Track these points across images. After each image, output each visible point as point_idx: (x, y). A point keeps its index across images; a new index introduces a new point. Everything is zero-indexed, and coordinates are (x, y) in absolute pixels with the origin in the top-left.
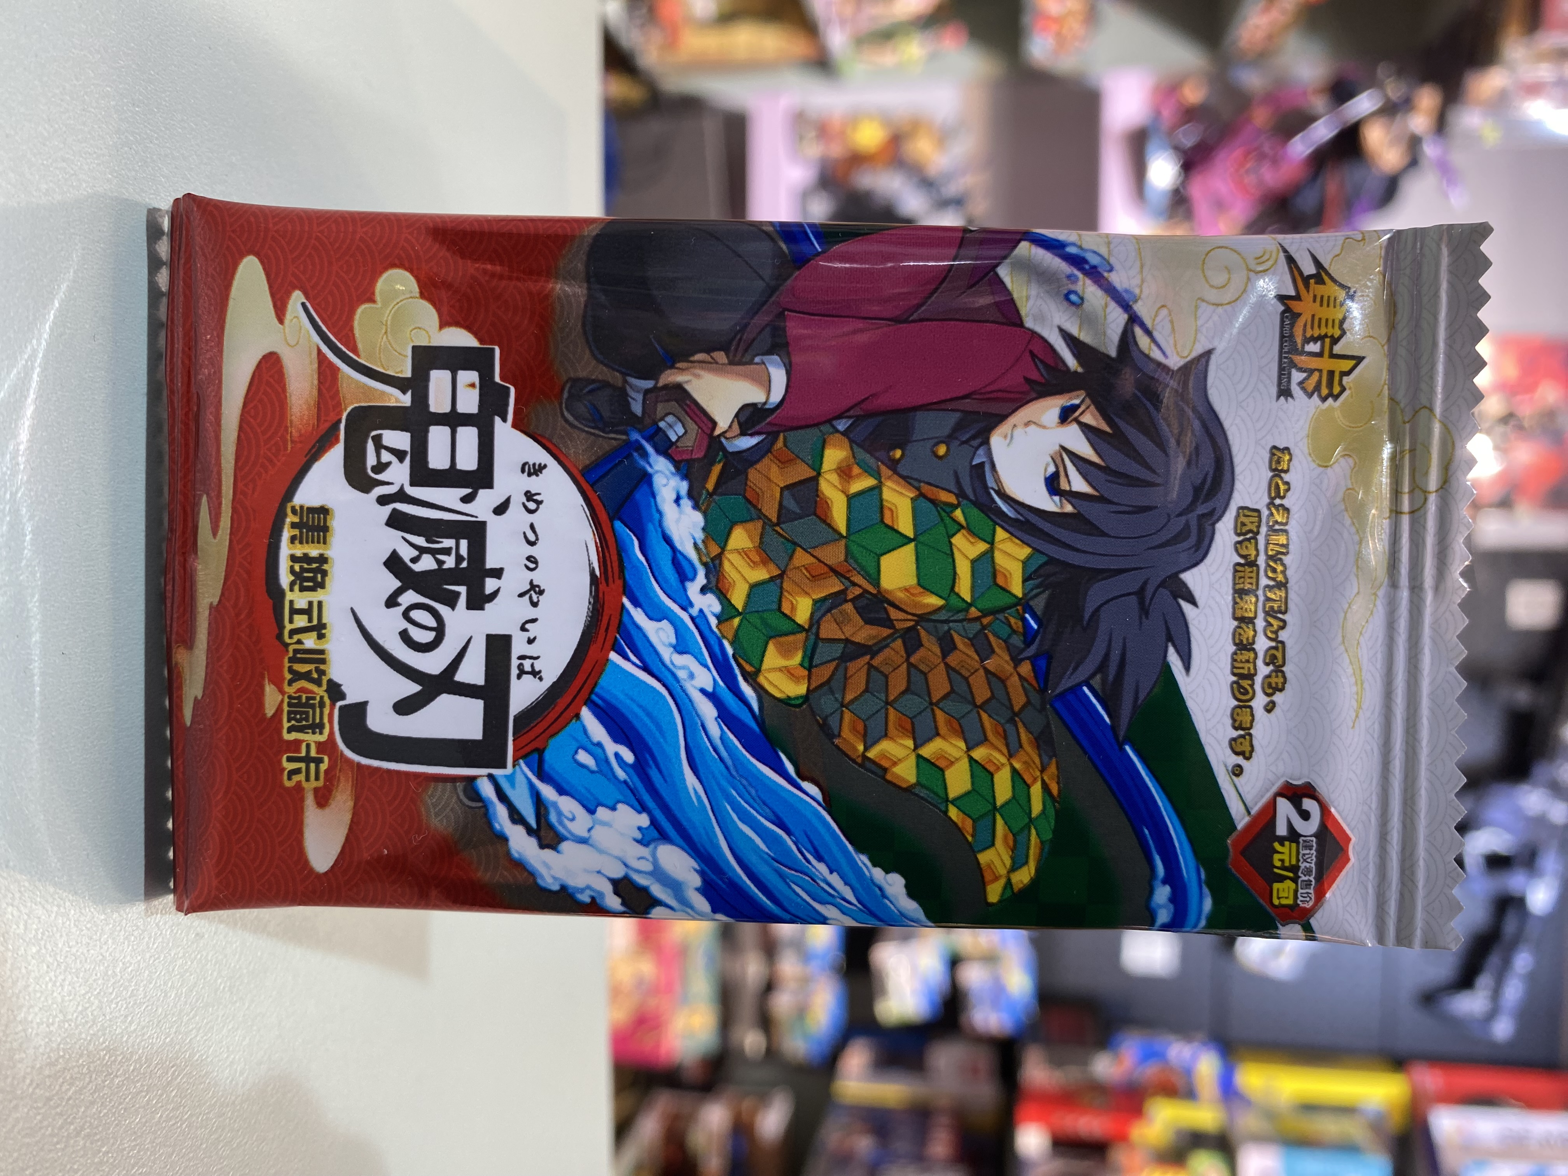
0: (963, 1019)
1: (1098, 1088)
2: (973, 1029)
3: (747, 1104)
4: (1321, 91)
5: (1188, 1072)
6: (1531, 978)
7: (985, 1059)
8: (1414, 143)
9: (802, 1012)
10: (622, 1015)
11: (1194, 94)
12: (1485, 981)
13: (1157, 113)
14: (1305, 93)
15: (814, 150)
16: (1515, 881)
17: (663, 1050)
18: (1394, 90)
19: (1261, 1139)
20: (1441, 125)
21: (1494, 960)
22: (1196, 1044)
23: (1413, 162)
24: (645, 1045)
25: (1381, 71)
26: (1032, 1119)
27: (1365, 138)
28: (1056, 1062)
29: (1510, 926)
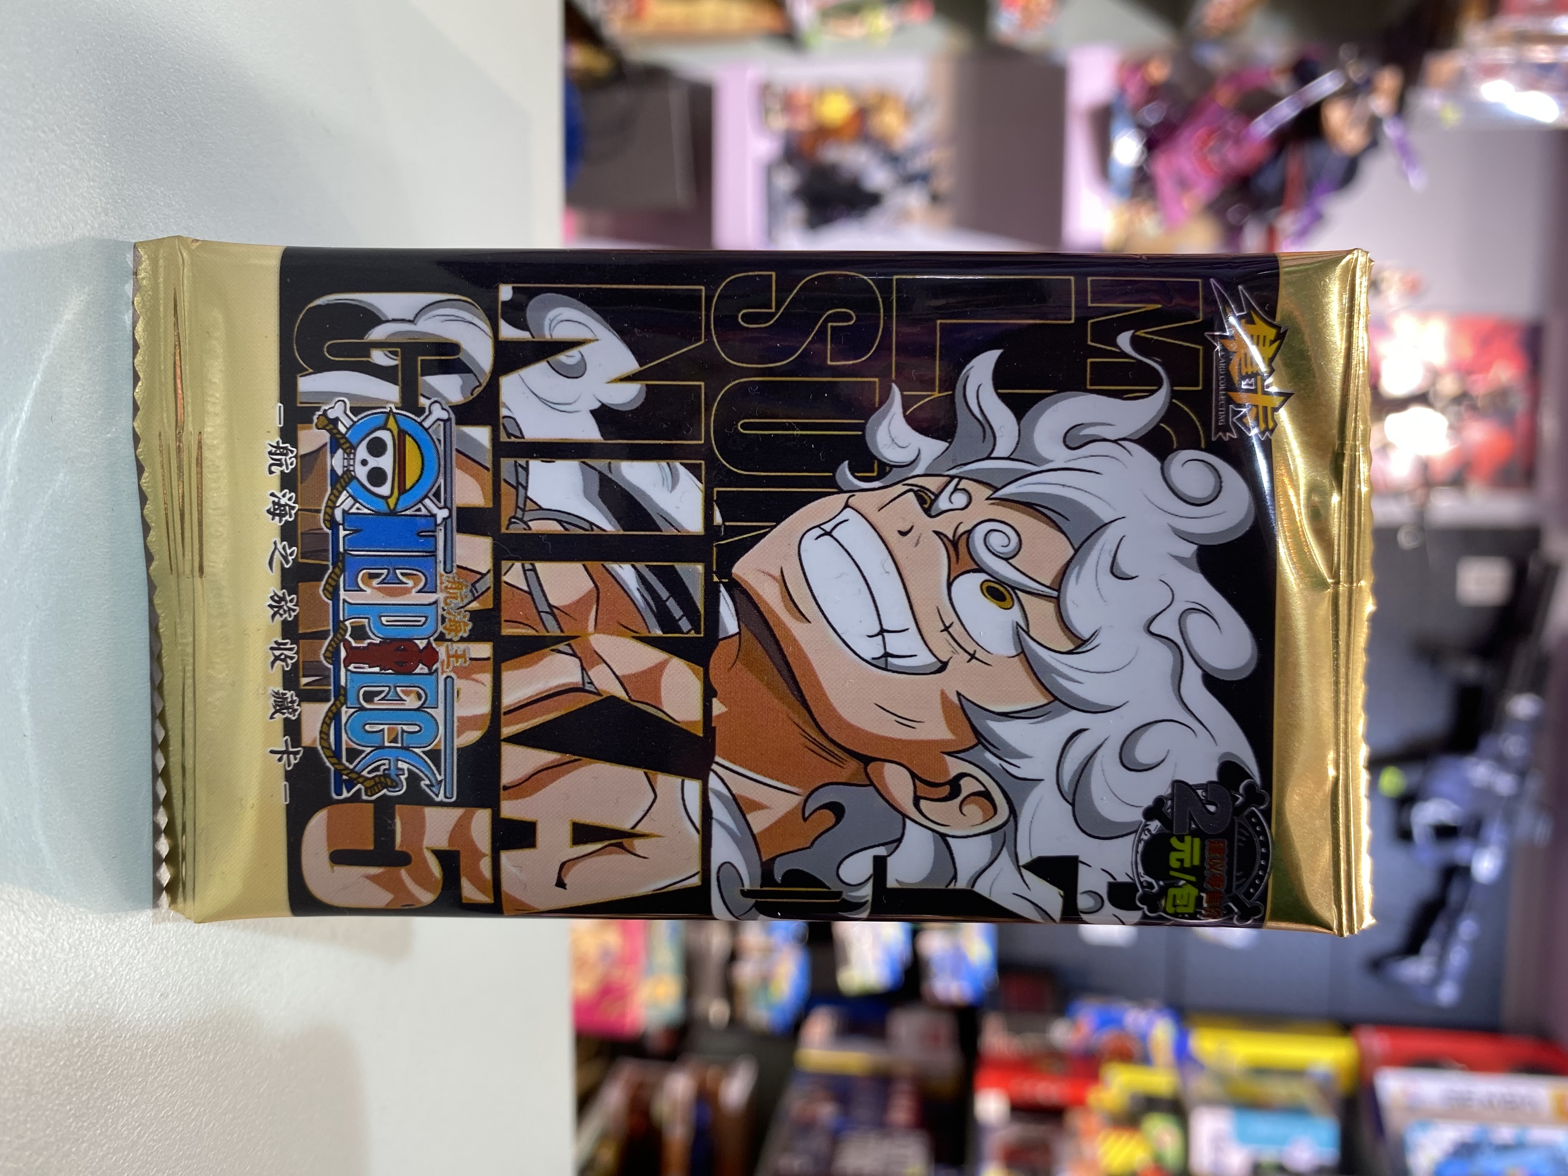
0: (925, 987)
1: (1056, 1055)
2: (933, 997)
3: (711, 1073)
4: (1282, 71)
5: (1144, 1038)
6: (1475, 946)
7: (945, 1026)
8: (1374, 125)
9: (765, 981)
10: (586, 986)
11: (1158, 72)
12: (1430, 946)
13: (1122, 90)
14: (1268, 73)
15: (780, 123)
16: (1460, 851)
17: (628, 1020)
18: (1355, 71)
19: (1213, 1102)
20: (1401, 107)
21: (1439, 927)
22: (1151, 1010)
23: (1374, 142)
24: (609, 1016)
25: (1344, 52)
26: (992, 1085)
27: (1326, 119)
28: (1014, 1030)
29: (1455, 894)
